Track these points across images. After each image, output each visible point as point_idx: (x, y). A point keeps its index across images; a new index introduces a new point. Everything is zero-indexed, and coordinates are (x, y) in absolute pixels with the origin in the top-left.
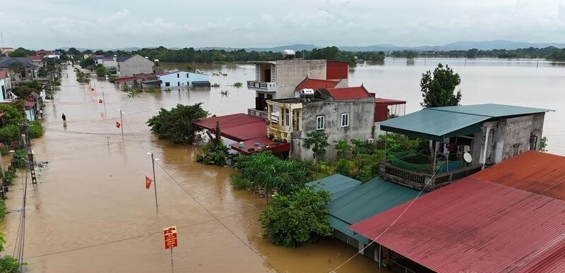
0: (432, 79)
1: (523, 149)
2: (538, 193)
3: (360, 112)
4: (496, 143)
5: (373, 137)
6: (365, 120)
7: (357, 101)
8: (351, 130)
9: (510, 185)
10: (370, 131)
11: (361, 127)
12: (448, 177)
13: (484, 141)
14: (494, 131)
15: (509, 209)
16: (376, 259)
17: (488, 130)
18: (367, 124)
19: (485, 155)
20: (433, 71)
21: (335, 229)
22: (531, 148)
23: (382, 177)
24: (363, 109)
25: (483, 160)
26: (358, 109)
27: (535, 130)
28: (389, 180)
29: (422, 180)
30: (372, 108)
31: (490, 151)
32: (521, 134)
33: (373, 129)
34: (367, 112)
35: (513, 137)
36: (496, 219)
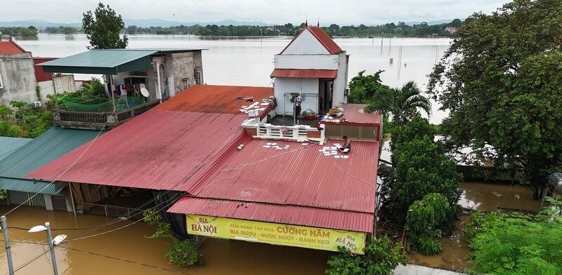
0: (95, 20)
1: (190, 83)
2: (209, 112)
3: (15, 70)
4: (167, 79)
5: (40, 100)
6: (25, 79)
7: (7, 56)
8: (8, 92)
9: (187, 111)
10: (33, 92)
11: (21, 89)
12: (130, 112)
13: (157, 76)
14: (163, 68)
15: (188, 128)
16: (69, 209)
17: (158, 65)
18: (27, 85)
19: (160, 90)
20: (93, 11)
21: (8, 191)
22: (197, 83)
23: (59, 126)
24: (18, 67)
25: (159, 96)
26: (12, 66)
27: (197, 67)
28: (67, 128)
29: (104, 119)
30: (30, 65)
31: (164, 87)
32: (186, 69)
33: (38, 90)
34: (24, 70)
35: (181, 71)
36: (180, 136)
